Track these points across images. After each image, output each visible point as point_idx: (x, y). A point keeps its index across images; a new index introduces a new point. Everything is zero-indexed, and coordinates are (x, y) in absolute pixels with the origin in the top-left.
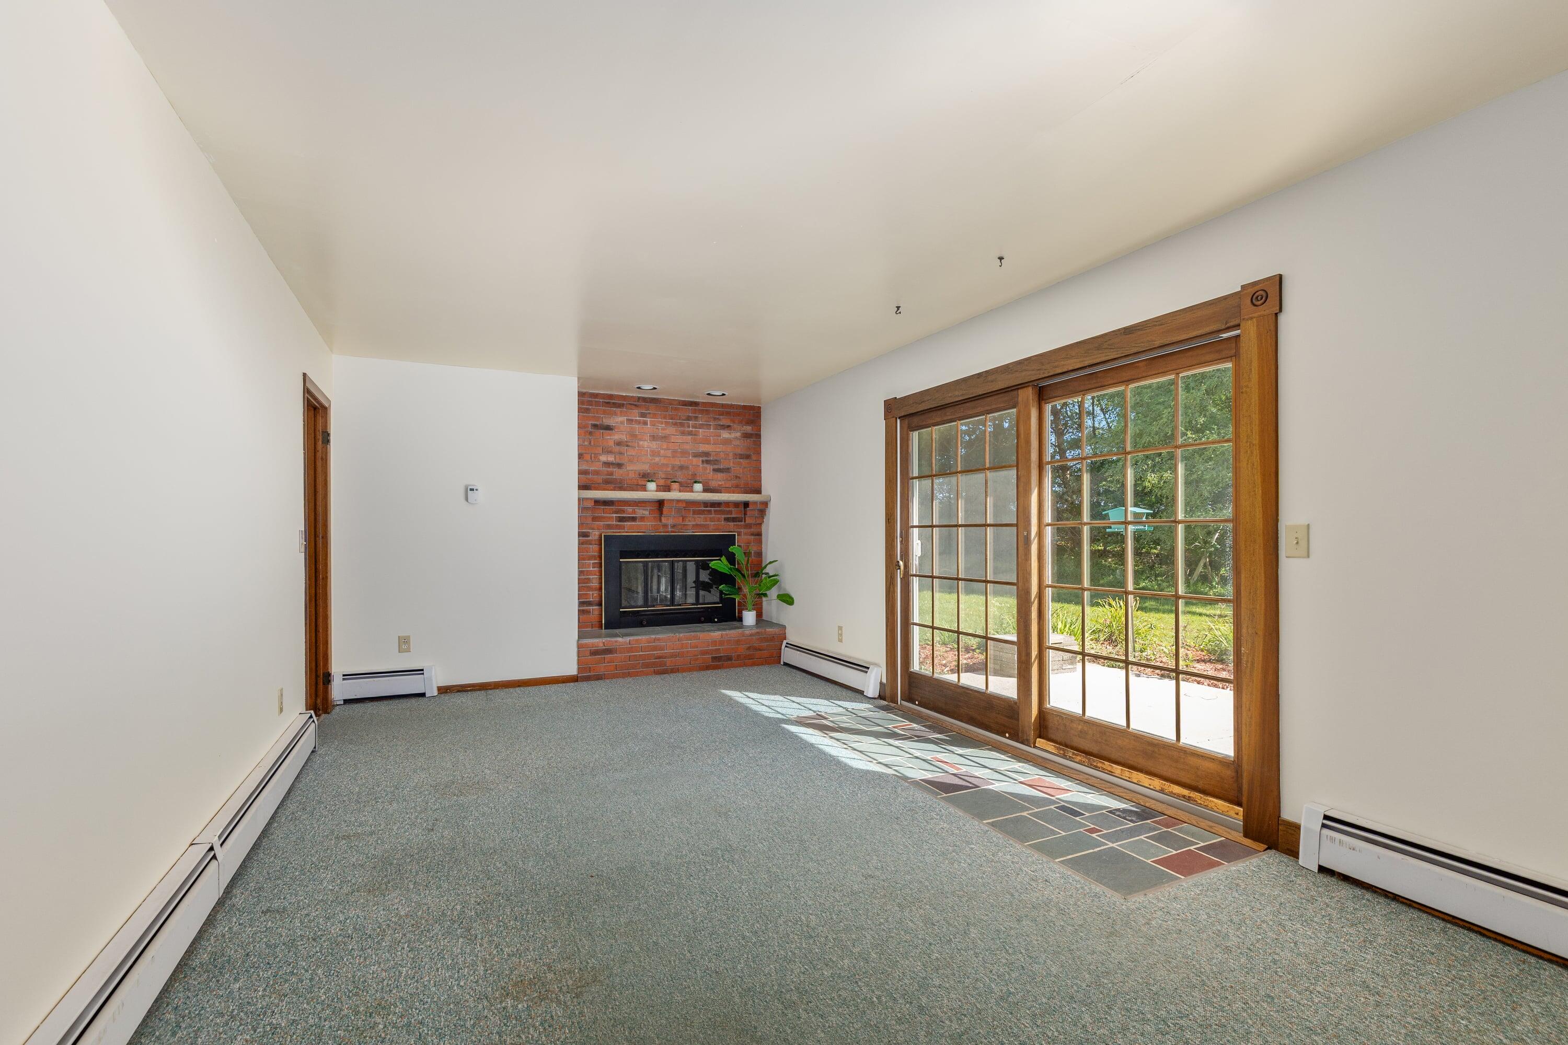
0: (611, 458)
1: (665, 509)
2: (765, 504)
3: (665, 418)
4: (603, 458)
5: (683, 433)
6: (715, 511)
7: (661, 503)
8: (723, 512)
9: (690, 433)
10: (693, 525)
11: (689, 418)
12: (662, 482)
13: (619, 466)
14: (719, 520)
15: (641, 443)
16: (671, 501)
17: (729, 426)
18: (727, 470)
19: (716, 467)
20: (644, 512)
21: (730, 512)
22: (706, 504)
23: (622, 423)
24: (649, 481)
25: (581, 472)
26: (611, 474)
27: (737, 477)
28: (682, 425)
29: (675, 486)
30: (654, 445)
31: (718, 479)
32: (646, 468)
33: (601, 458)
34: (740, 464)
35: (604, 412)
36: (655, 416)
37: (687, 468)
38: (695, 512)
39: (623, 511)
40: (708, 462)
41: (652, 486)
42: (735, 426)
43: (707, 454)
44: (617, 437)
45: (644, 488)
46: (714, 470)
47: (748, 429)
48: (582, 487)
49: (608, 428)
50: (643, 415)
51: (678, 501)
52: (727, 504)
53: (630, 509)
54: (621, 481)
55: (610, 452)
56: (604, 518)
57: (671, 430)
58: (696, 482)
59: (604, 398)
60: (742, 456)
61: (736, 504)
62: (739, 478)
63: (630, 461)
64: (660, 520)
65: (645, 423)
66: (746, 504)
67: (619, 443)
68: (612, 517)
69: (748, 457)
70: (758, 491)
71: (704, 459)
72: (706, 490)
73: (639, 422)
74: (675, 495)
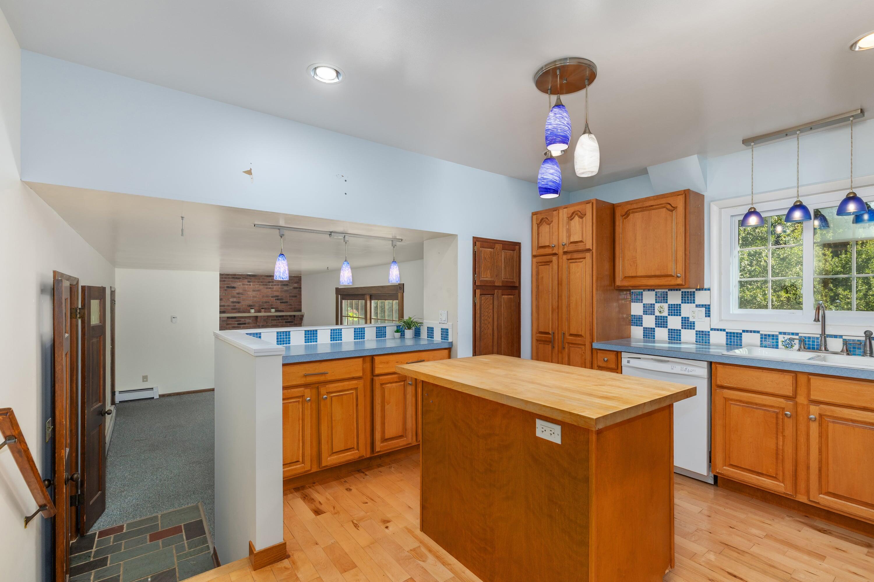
0: (235, 300)
1: (258, 320)
2: (303, 316)
3: (259, 282)
4: (231, 300)
5: (267, 288)
6: (281, 319)
7: (257, 317)
8: (284, 319)
9: (270, 288)
10: (271, 325)
11: (269, 282)
12: (257, 308)
13: (239, 302)
14: (283, 322)
15: (248, 293)
16: (261, 316)
17: (287, 285)
18: (287, 302)
19: (281, 301)
20: (249, 321)
21: (288, 319)
22: (277, 316)
23: (240, 285)
24: (251, 309)
25: (220, 306)
26: (235, 306)
27: (291, 305)
28: (266, 285)
29: (263, 310)
30: (254, 294)
31: (282, 306)
32: (250, 303)
33: (230, 300)
34: (292, 299)
35: (232, 281)
36: (254, 282)
37: (269, 302)
38: (272, 320)
39: (240, 321)
40: (278, 299)
41: (253, 311)
42: (290, 284)
43: (277, 296)
44: (237, 291)
45: (249, 312)
46: (281, 302)
47: (296, 285)
48: (221, 312)
49: (234, 288)
50: (249, 282)
51: (264, 316)
52: (286, 316)
53: (243, 320)
54: (239, 309)
55: (234, 297)
56: (232, 324)
57: (262, 287)
58: (272, 308)
59: (232, 276)
60: (293, 297)
61: (290, 316)
62: (292, 305)
63: (243, 300)
64: (256, 324)
65: (250, 285)
66: (294, 316)
67: (238, 294)
68: (235, 323)
69: (296, 296)
70: (300, 310)
71: (276, 298)
72: (276, 311)
73: (247, 285)
74: (262, 314)
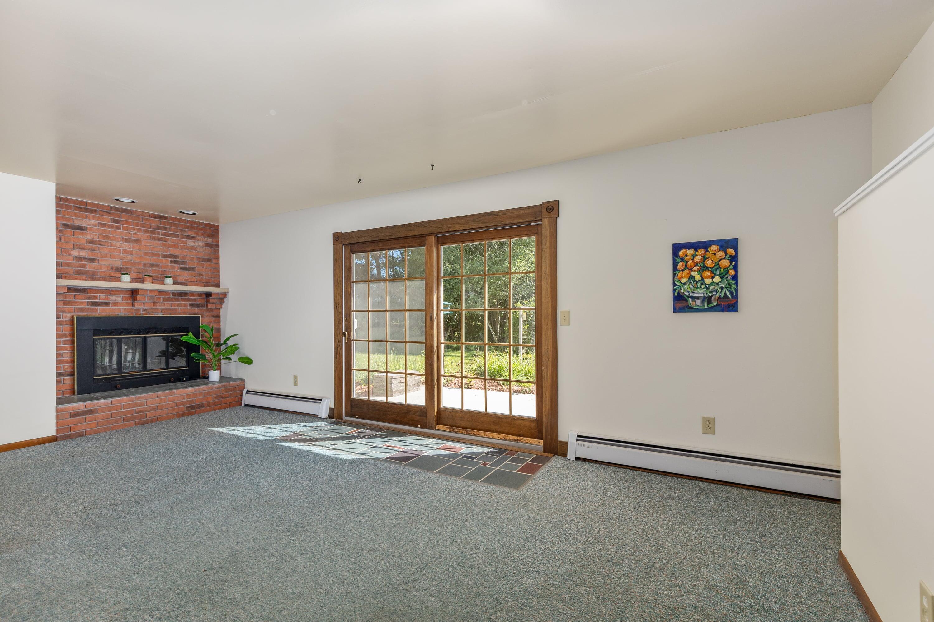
0: (83, 254)
1: (139, 297)
2: (225, 295)
3: (136, 225)
4: (75, 253)
5: (154, 239)
6: (182, 299)
7: (134, 293)
8: (188, 300)
9: (160, 239)
10: (163, 309)
11: (159, 228)
12: (134, 275)
13: (92, 260)
14: (185, 306)
15: (114, 243)
16: (145, 290)
17: (193, 237)
18: (193, 269)
19: (183, 266)
20: (117, 298)
21: (195, 300)
22: (174, 293)
23: (94, 225)
24: (123, 274)
25: (58, 264)
26: (84, 266)
27: (200, 275)
28: (152, 232)
29: (148, 279)
30: (127, 246)
31: (185, 276)
32: (119, 263)
33: (72, 252)
34: (203, 265)
35: (76, 215)
36: (127, 223)
37: (158, 266)
38: (164, 300)
39: (96, 298)
40: (176, 262)
41: (126, 278)
42: (199, 237)
43: (175, 256)
44: (89, 237)
45: (118, 280)
46: (181, 268)
47: (209, 240)
48: (59, 277)
49: (80, 228)
50: (116, 221)
51: (151, 291)
52: (192, 294)
53: (103, 296)
54: (94, 273)
55: (83, 248)
56: (77, 302)
57: (142, 235)
58: (167, 277)
59: (74, 203)
60: (204, 260)
61: (200, 294)
62: (202, 275)
63: (102, 257)
64: (133, 305)
65: (118, 228)
66: (208, 295)
67: (91, 242)
68: (85, 302)
69: (209, 260)
70: (218, 285)
71: (173, 259)
72: (175, 283)
73: (112, 227)
74: (148, 286)
